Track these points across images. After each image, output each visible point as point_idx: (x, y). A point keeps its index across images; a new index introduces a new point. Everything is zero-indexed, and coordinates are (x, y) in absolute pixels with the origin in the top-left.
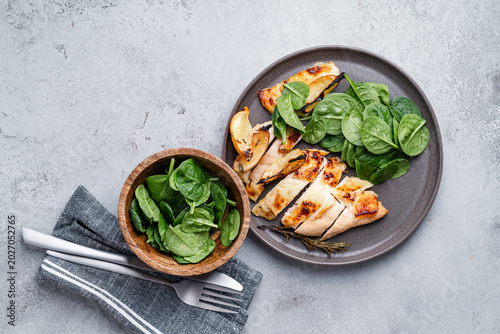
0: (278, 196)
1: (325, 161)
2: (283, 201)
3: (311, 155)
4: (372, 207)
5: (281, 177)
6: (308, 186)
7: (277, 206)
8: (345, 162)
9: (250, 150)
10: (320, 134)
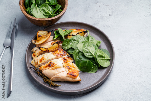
0: (43, 57)
2: (43, 59)
4: (75, 74)
7: (41, 61)
8: (74, 60)
10: (69, 47)
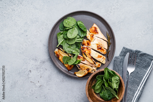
1: (84, 46)
3: (83, 51)
5: (92, 58)
6: (93, 49)
7: (101, 57)
8: (83, 40)
9: (87, 70)
